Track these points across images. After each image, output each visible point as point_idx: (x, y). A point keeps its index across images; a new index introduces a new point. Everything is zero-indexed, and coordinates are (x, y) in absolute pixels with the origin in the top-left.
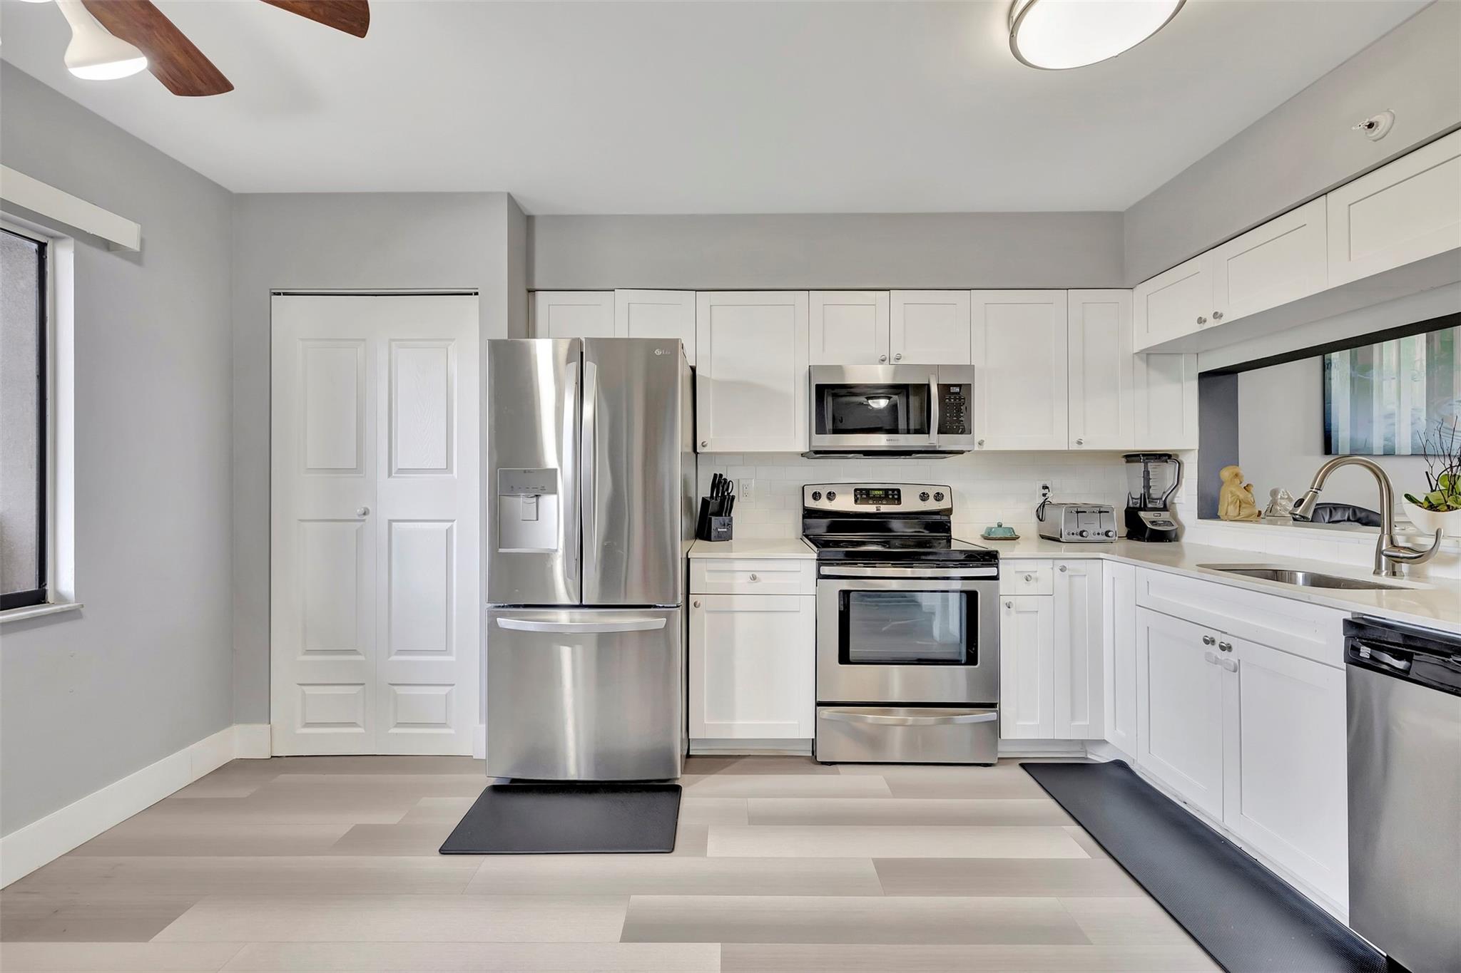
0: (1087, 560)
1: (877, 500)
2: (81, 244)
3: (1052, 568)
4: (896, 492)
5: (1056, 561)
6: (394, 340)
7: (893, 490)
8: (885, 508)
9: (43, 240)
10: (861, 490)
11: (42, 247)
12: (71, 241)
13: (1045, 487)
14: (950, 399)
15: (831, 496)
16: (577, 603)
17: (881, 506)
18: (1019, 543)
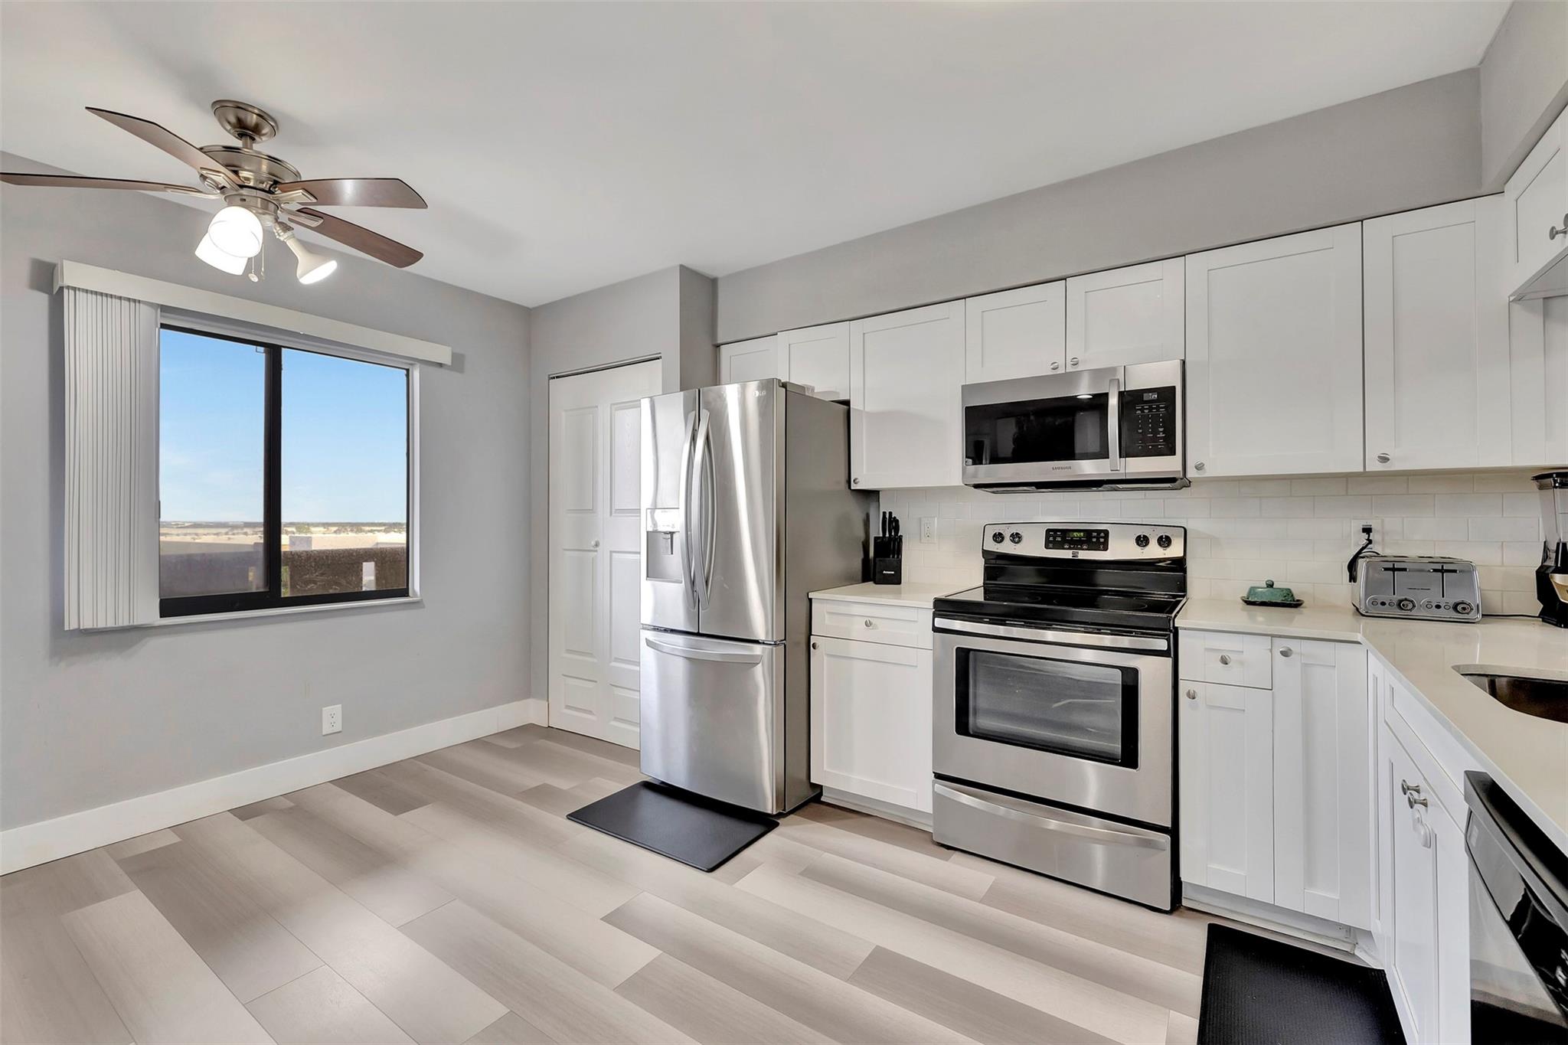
0: (1337, 643)
1: (1076, 544)
2: (423, 366)
3: (1271, 650)
4: (1102, 535)
5: (1276, 640)
6: (614, 404)
7: (1099, 532)
8: (1085, 555)
9: (407, 368)
10: (1055, 531)
11: (408, 370)
12: (418, 365)
13: (1367, 530)
14: (1142, 410)
15: (1016, 538)
16: (696, 631)
17: (1079, 551)
18: (1301, 613)
